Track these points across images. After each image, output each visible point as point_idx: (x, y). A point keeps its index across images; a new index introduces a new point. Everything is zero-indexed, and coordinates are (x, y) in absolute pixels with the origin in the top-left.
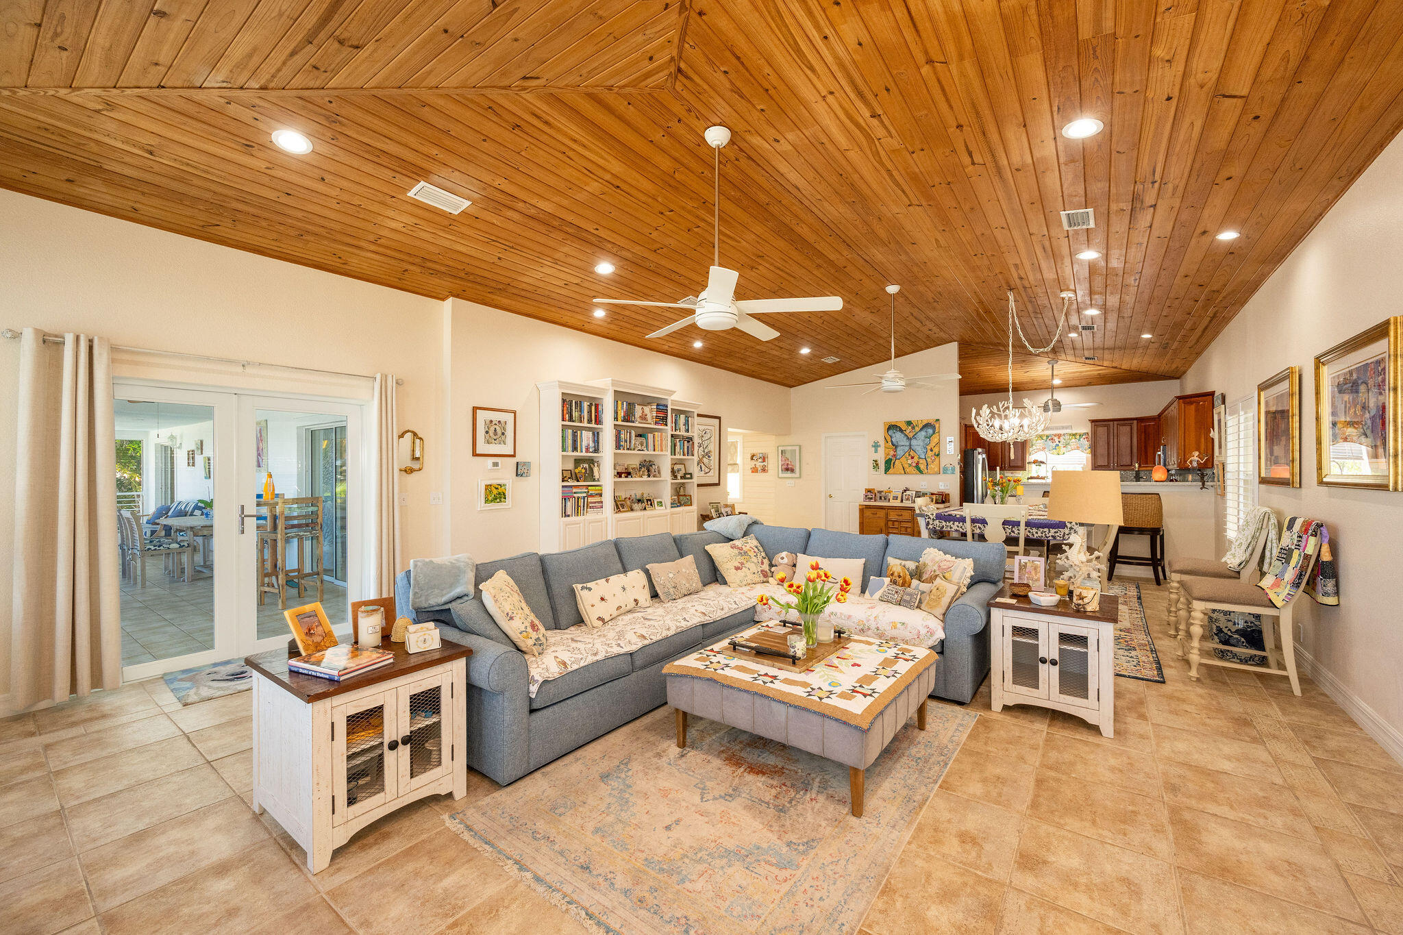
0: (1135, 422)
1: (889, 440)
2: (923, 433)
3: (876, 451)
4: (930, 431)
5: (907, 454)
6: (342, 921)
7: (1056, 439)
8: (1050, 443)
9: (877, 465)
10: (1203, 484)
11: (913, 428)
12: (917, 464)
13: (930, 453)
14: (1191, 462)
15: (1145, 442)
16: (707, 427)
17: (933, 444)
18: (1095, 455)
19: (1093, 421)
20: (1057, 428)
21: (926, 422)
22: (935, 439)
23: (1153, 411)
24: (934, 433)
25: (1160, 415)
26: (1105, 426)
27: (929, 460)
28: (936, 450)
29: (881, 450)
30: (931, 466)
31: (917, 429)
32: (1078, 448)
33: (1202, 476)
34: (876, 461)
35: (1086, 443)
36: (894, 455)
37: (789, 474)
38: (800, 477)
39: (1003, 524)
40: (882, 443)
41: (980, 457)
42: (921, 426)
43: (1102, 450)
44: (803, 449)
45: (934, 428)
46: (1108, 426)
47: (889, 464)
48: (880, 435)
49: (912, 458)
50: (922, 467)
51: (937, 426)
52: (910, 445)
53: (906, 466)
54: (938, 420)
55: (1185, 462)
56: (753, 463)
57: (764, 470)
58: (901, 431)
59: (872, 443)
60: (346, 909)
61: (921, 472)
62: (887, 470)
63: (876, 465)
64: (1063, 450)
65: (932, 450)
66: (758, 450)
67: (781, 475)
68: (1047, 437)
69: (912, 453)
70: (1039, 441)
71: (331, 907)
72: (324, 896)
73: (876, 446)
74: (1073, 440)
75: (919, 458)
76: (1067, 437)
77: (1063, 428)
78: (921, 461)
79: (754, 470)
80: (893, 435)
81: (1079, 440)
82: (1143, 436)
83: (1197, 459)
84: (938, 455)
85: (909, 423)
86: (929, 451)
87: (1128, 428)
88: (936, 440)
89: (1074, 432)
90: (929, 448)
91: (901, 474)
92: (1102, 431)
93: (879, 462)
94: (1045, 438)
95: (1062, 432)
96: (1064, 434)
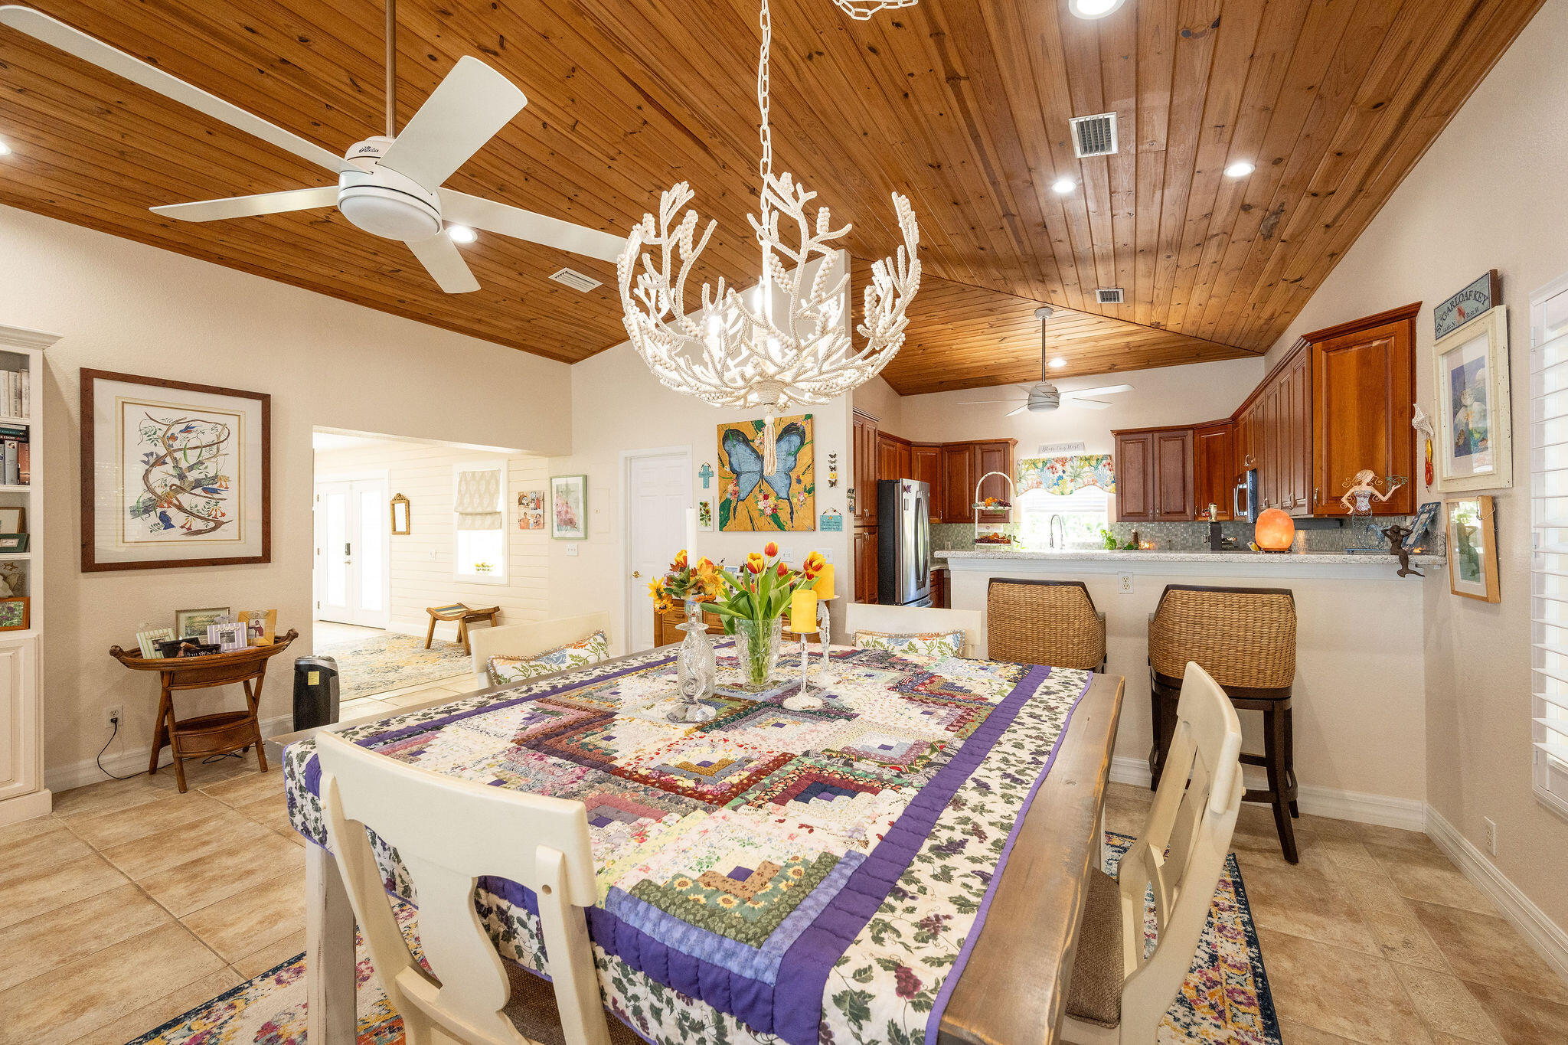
0: (1190, 432)
1: (726, 463)
2: (784, 445)
3: (706, 485)
4: (797, 441)
5: (757, 489)
7: (1058, 466)
8: (1048, 473)
9: (707, 512)
10: (1404, 560)
14: (1353, 500)
15: (1208, 471)
16: (191, 416)
18: (1121, 493)
19: (1119, 434)
20: (1060, 448)
22: (804, 457)
23: (1222, 410)
24: (803, 444)
25: (1235, 417)
26: (1138, 441)
28: (806, 480)
29: (714, 481)
32: (1094, 483)
33: (1397, 537)
34: (706, 505)
35: (1108, 474)
36: (735, 493)
37: (570, 533)
38: (586, 537)
40: (715, 467)
41: (912, 494)
43: (1134, 485)
44: (590, 482)
45: (802, 433)
46: (1144, 442)
47: (727, 509)
48: (709, 451)
49: (766, 497)
50: (784, 515)
52: (762, 471)
53: (755, 515)
54: (809, 417)
55: (1338, 499)
56: (523, 509)
57: (538, 524)
58: (746, 442)
59: (699, 469)
61: (781, 527)
62: (723, 524)
63: (705, 514)
64: (1070, 486)
66: (529, 487)
67: (557, 534)
68: (1045, 463)
70: (1032, 471)
73: (706, 474)
74: (1086, 469)
75: (779, 498)
76: (1076, 463)
77: (1070, 447)
79: (524, 524)
80: (733, 452)
81: (1096, 468)
82: (1204, 457)
83: (1371, 490)
84: (812, 491)
85: (759, 425)
86: (794, 482)
87: (1179, 443)
88: (807, 460)
89: (1088, 454)
91: (746, 530)
92: (1133, 450)
93: (710, 507)
94: (1040, 465)
95: (1068, 454)
96: (1071, 459)
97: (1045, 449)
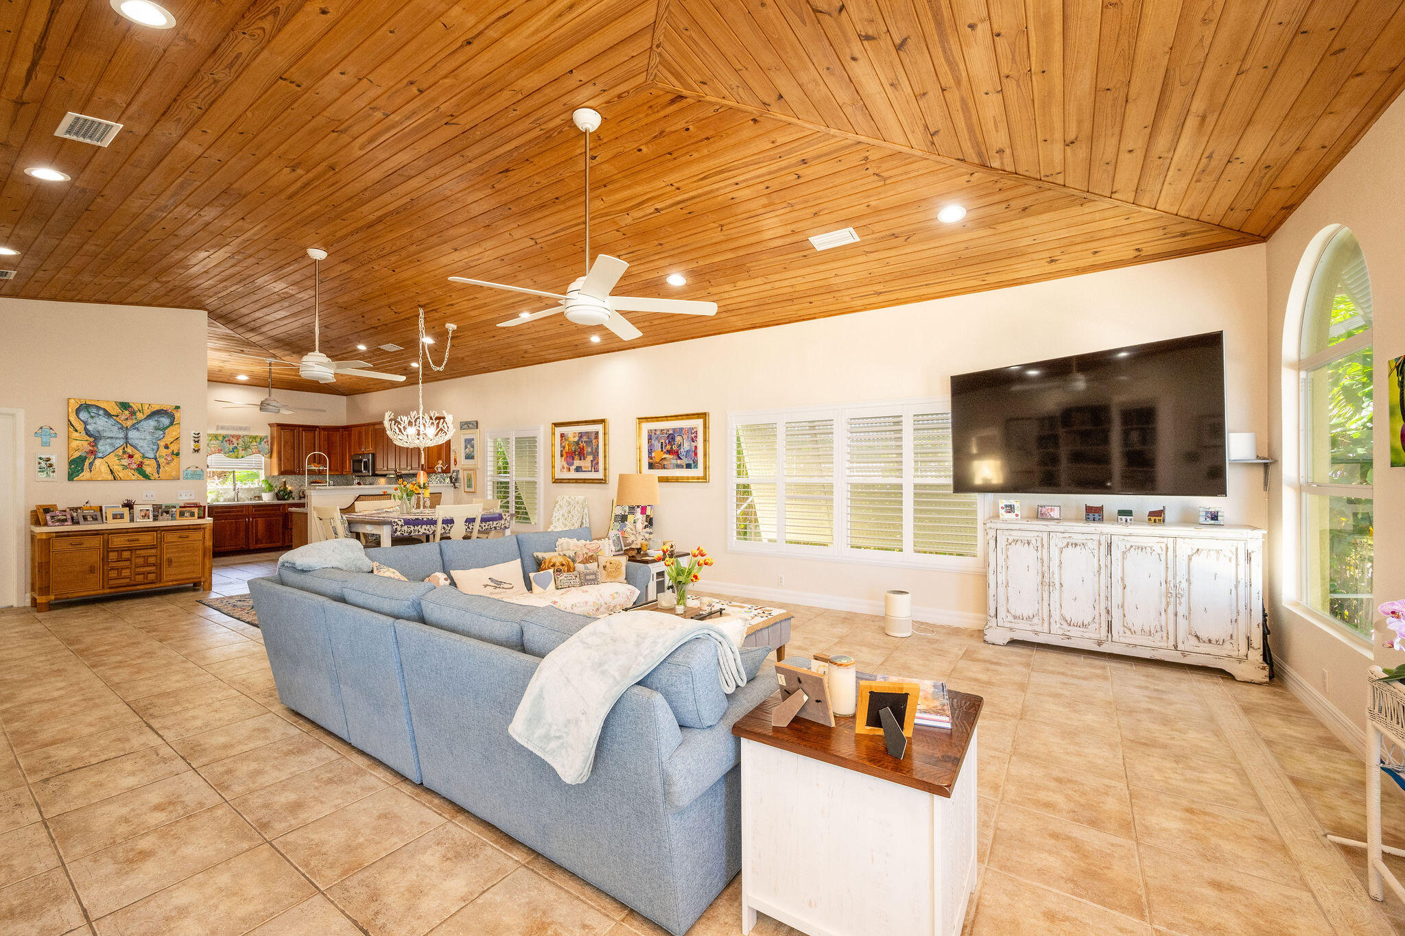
0: (317, 430)
2: (152, 423)
3: (47, 444)
4: (166, 421)
6: (994, 838)
7: (234, 440)
8: (226, 444)
11: (133, 413)
12: (140, 465)
13: (163, 451)
17: (168, 440)
18: (280, 460)
19: (275, 425)
20: (234, 428)
21: (157, 408)
24: (172, 424)
27: (161, 461)
28: (174, 447)
29: (61, 443)
30: (165, 469)
31: (140, 416)
32: (261, 452)
34: (47, 461)
36: (91, 452)
39: (466, 522)
40: (63, 430)
42: (148, 412)
45: (172, 417)
47: (78, 466)
48: (57, 417)
49: (130, 456)
50: (148, 470)
51: (177, 415)
52: (126, 438)
53: (116, 468)
54: (177, 408)
58: (107, 415)
59: (40, 430)
60: (986, 842)
61: (147, 477)
62: (74, 475)
63: (47, 465)
64: (242, 453)
65: (167, 447)
69: (129, 450)
71: (991, 852)
72: (986, 863)
73: (48, 435)
75: (144, 457)
76: (247, 439)
78: (146, 462)
80: (90, 420)
81: (261, 444)
84: (178, 454)
85: (125, 406)
88: (174, 434)
90: (162, 444)
91: (104, 479)
95: (241, 433)
96: (244, 436)
97: (222, 428)
